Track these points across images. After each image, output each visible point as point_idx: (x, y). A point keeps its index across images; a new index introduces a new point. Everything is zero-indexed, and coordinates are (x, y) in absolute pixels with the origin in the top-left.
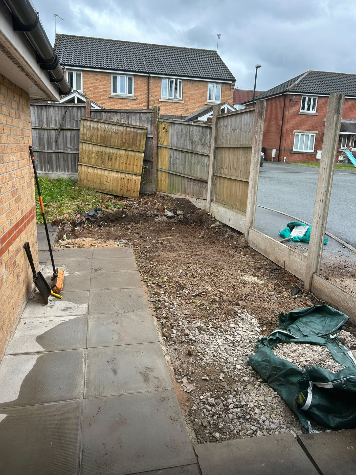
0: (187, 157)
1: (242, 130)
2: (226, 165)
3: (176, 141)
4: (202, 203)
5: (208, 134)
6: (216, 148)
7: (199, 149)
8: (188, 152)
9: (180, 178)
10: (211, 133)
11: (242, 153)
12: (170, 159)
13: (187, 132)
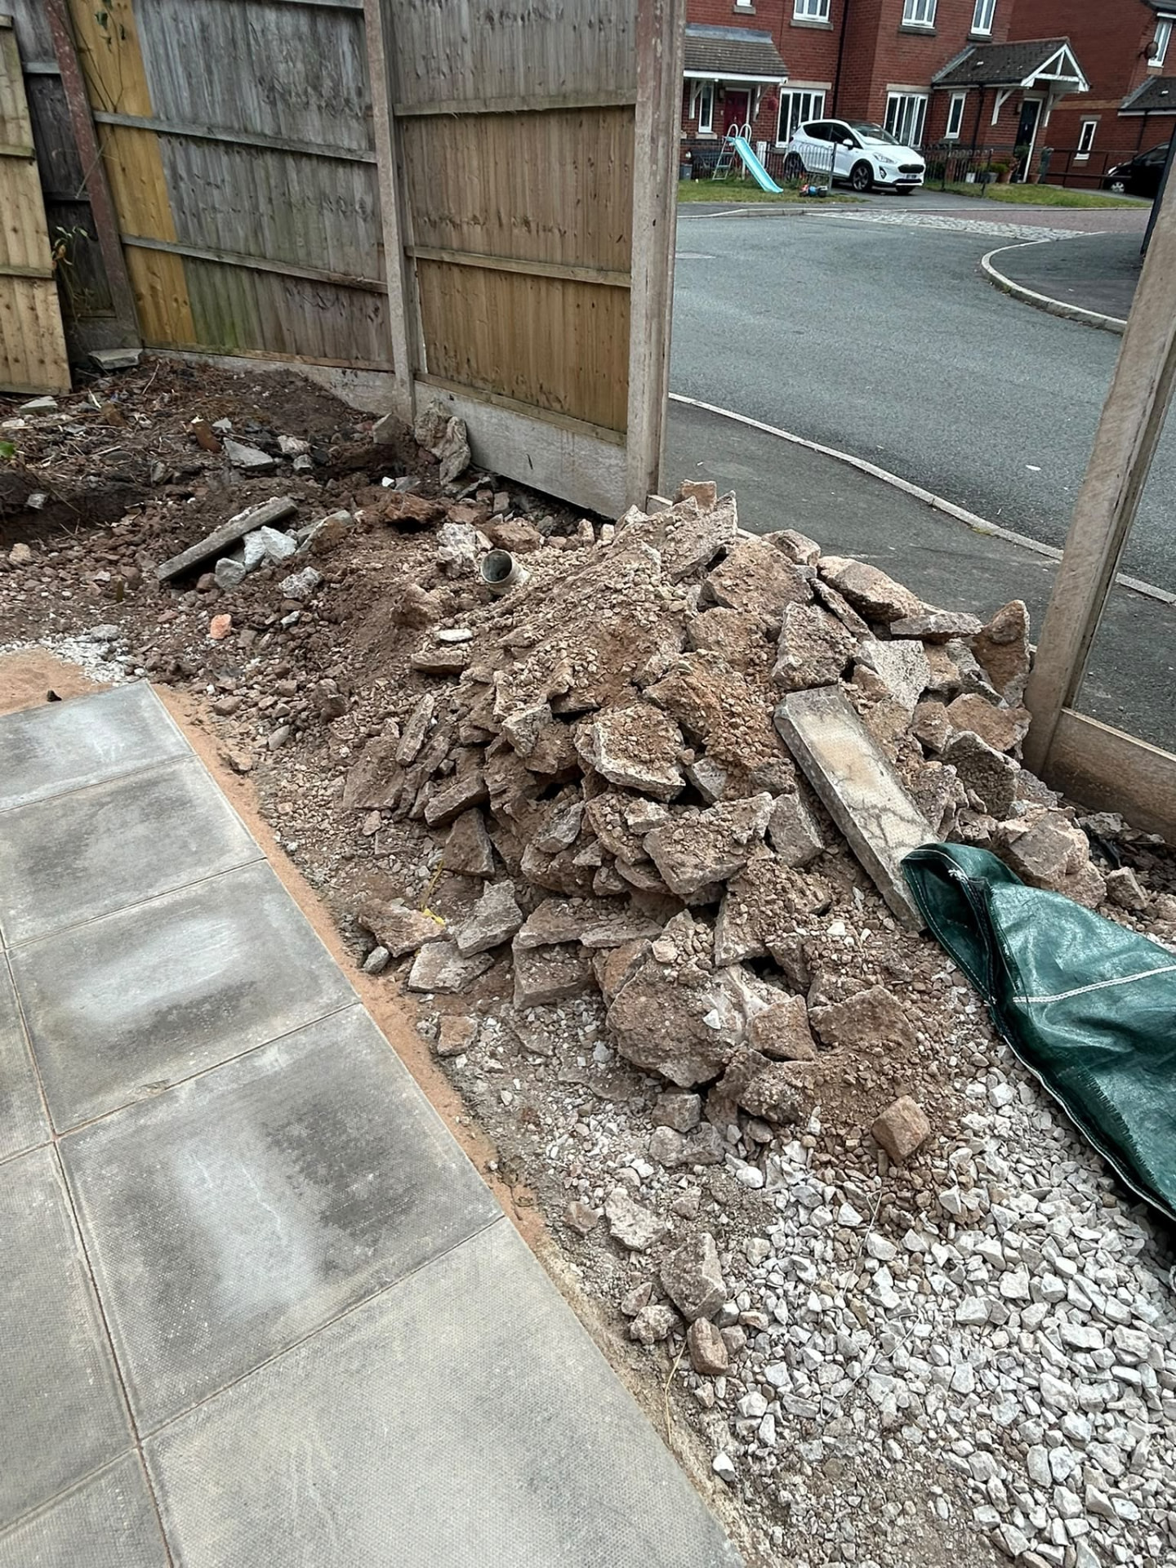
0: (260, 174)
1: (553, 17)
2: (472, 206)
3: (186, 94)
4: (374, 387)
5: (346, 47)
6: (400, 122)
7: (313, 131)
8: (261, 150)
9: (244, 276)
10: (358, 41)
11: (561, 137)
12: (176, 187)
13: (234, 42)
